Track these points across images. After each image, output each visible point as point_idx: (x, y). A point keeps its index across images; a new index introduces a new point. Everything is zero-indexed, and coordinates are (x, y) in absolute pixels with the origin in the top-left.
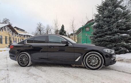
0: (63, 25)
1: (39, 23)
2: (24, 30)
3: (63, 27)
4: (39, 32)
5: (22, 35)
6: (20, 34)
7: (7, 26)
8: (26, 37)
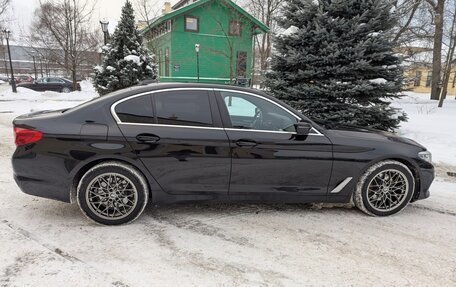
0: (128, 6)
3: (128, 11)
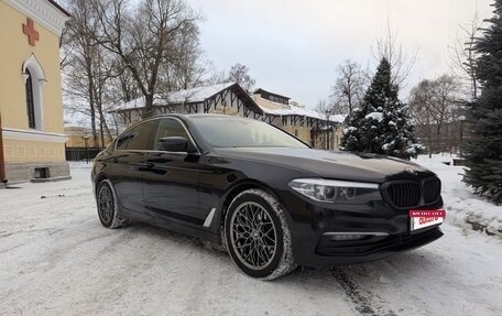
1: (344, 65)
2: (287, 99)
4: (346, 98)
5: (275, 116)
6: (270, 112)
7: (228, 89)
8: (289, 122)
